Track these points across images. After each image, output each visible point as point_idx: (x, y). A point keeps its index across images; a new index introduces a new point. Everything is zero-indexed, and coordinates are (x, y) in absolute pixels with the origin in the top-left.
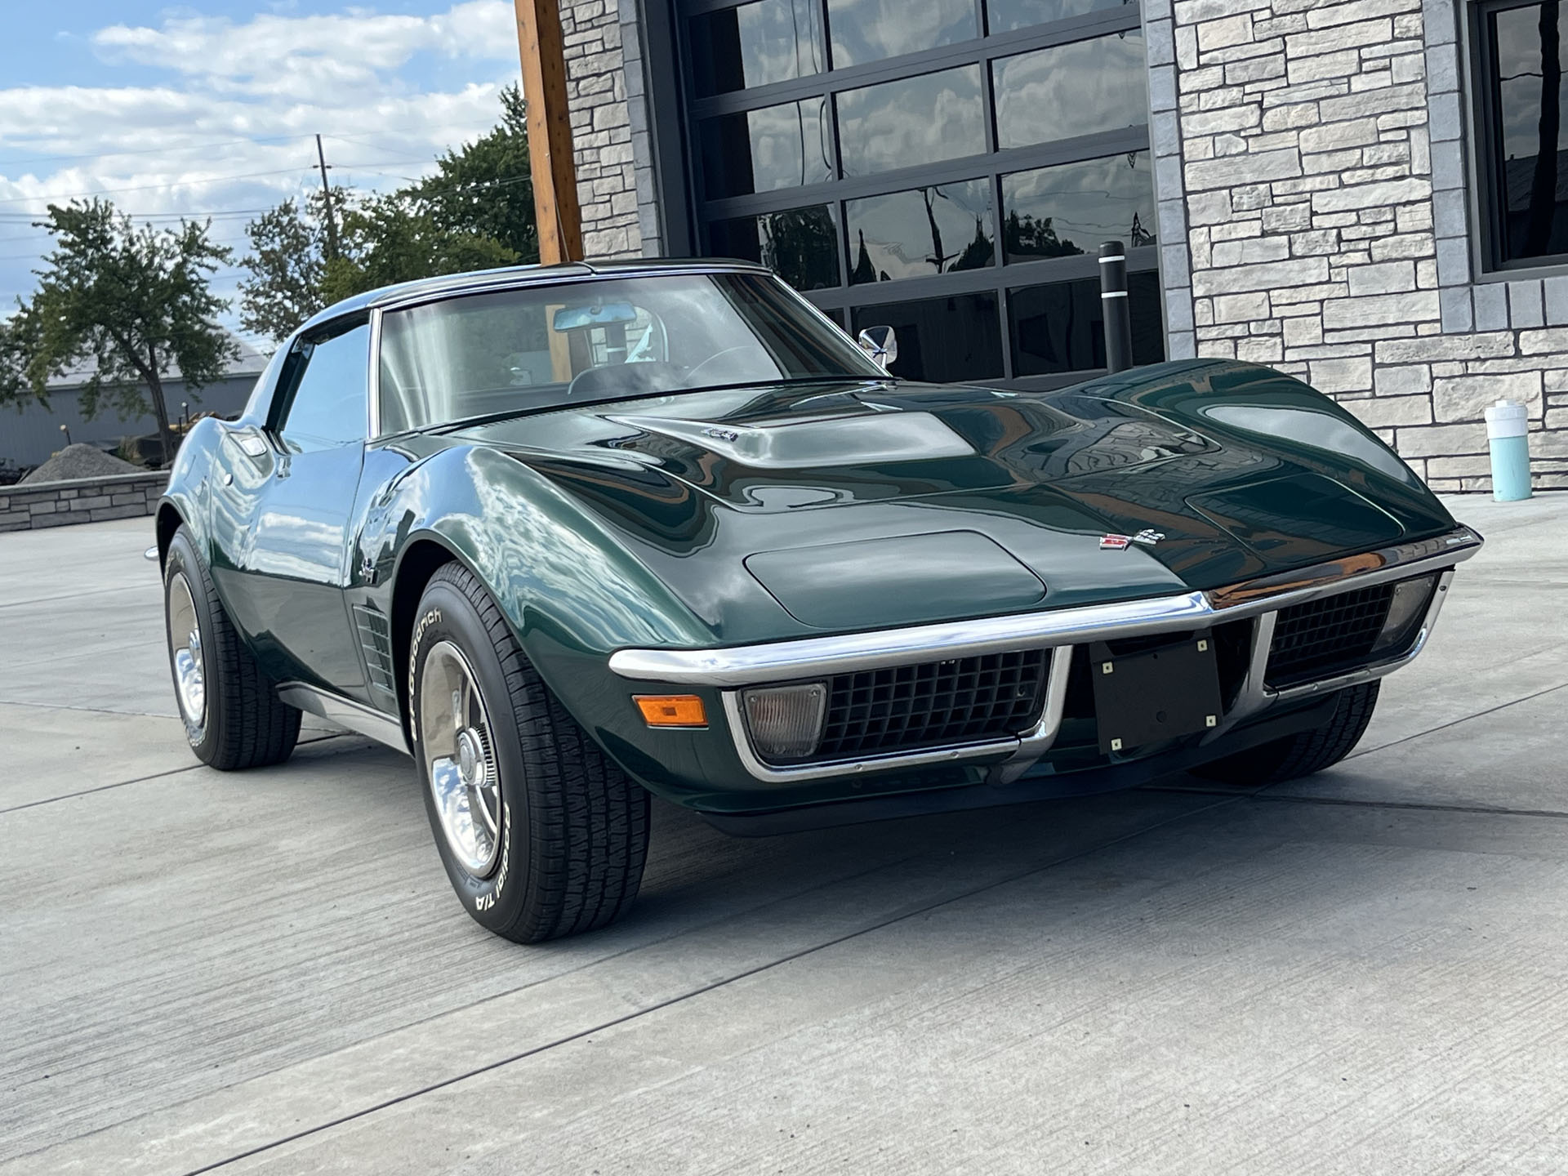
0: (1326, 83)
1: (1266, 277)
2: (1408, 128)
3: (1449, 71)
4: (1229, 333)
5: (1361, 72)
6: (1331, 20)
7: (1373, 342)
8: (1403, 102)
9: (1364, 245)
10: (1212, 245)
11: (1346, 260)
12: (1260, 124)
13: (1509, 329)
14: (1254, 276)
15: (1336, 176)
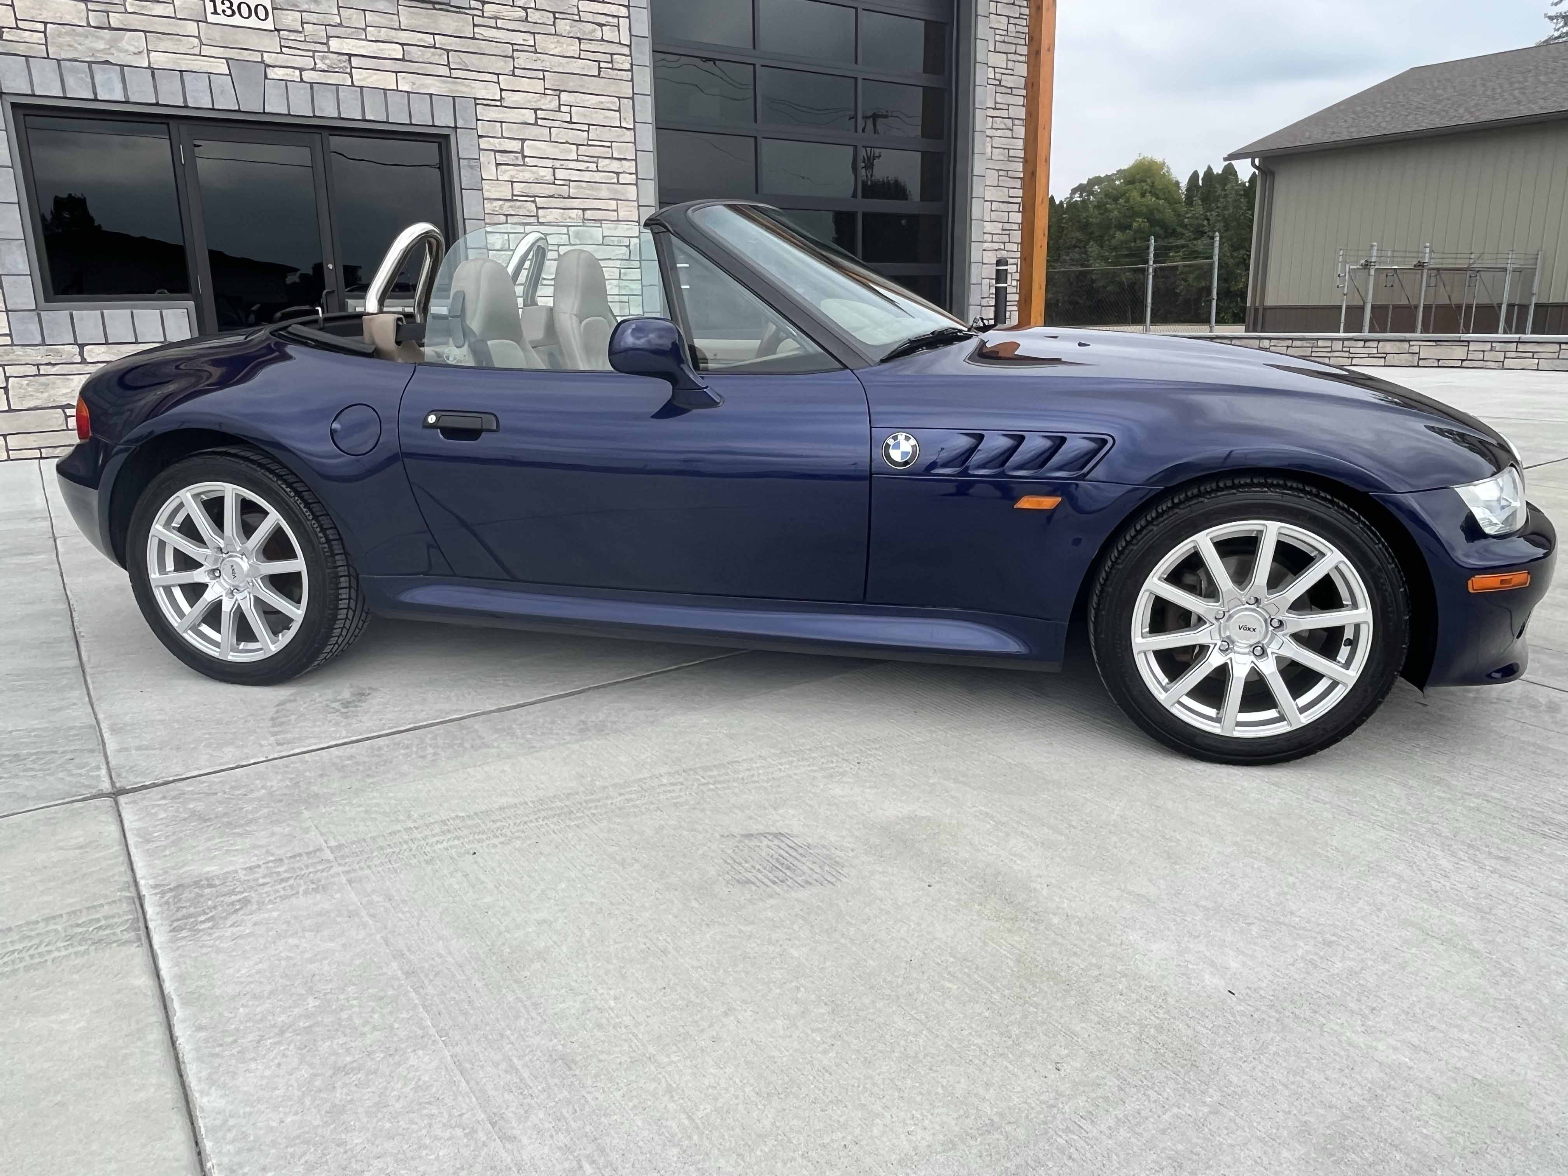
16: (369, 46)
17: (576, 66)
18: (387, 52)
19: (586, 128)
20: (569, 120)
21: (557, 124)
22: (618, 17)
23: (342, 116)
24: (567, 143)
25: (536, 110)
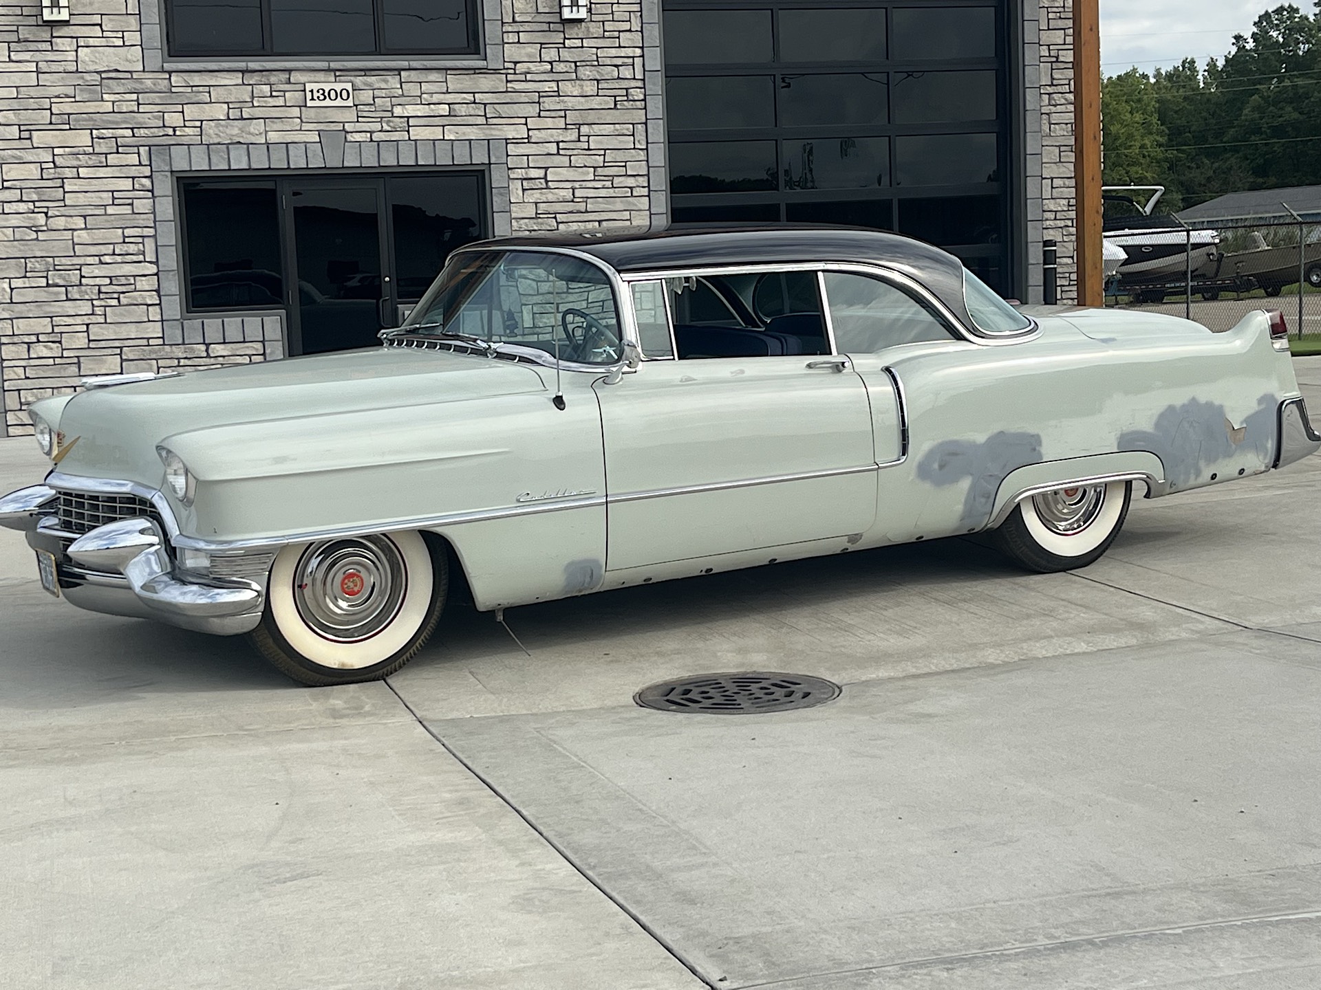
0: (92, 207)
1: (53, 310)
2: (142, 237)
3: (168, 211)
4: (27, 340)
5: (113, 204)
6: (95, 174)
7: (121, 348)
8: (142, 223)
9: (116, 296)
10: (12, 289)
11: (103, 304)
12: (46, 224)
13: (204, 343)
14: (43, 308)
15: (97, 258)
16: (424, 109)
17: (595, 103)
18: (437, 112)
19: (602, 152)
20: (587, 148)
21: (575, 152)
22: (633, 57)
23: (400, 164)
24: (585, 166)
25: (558, 143)
